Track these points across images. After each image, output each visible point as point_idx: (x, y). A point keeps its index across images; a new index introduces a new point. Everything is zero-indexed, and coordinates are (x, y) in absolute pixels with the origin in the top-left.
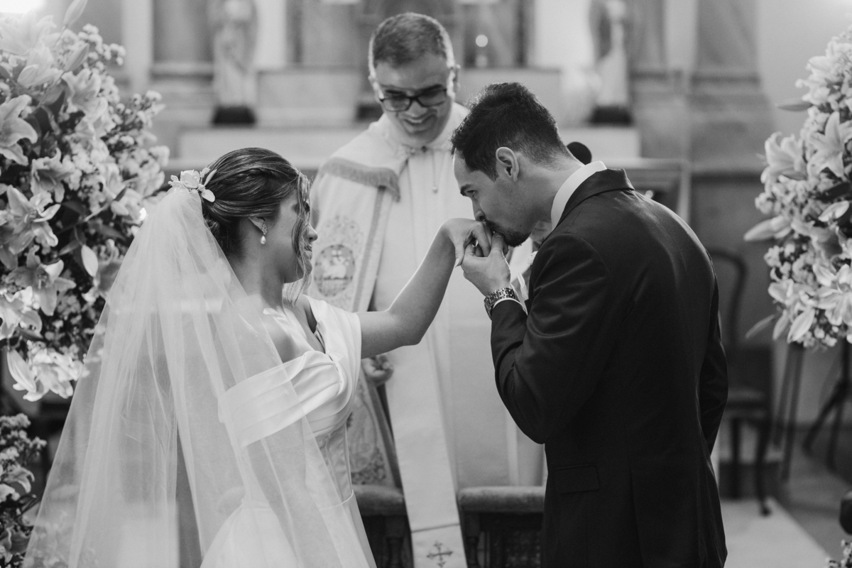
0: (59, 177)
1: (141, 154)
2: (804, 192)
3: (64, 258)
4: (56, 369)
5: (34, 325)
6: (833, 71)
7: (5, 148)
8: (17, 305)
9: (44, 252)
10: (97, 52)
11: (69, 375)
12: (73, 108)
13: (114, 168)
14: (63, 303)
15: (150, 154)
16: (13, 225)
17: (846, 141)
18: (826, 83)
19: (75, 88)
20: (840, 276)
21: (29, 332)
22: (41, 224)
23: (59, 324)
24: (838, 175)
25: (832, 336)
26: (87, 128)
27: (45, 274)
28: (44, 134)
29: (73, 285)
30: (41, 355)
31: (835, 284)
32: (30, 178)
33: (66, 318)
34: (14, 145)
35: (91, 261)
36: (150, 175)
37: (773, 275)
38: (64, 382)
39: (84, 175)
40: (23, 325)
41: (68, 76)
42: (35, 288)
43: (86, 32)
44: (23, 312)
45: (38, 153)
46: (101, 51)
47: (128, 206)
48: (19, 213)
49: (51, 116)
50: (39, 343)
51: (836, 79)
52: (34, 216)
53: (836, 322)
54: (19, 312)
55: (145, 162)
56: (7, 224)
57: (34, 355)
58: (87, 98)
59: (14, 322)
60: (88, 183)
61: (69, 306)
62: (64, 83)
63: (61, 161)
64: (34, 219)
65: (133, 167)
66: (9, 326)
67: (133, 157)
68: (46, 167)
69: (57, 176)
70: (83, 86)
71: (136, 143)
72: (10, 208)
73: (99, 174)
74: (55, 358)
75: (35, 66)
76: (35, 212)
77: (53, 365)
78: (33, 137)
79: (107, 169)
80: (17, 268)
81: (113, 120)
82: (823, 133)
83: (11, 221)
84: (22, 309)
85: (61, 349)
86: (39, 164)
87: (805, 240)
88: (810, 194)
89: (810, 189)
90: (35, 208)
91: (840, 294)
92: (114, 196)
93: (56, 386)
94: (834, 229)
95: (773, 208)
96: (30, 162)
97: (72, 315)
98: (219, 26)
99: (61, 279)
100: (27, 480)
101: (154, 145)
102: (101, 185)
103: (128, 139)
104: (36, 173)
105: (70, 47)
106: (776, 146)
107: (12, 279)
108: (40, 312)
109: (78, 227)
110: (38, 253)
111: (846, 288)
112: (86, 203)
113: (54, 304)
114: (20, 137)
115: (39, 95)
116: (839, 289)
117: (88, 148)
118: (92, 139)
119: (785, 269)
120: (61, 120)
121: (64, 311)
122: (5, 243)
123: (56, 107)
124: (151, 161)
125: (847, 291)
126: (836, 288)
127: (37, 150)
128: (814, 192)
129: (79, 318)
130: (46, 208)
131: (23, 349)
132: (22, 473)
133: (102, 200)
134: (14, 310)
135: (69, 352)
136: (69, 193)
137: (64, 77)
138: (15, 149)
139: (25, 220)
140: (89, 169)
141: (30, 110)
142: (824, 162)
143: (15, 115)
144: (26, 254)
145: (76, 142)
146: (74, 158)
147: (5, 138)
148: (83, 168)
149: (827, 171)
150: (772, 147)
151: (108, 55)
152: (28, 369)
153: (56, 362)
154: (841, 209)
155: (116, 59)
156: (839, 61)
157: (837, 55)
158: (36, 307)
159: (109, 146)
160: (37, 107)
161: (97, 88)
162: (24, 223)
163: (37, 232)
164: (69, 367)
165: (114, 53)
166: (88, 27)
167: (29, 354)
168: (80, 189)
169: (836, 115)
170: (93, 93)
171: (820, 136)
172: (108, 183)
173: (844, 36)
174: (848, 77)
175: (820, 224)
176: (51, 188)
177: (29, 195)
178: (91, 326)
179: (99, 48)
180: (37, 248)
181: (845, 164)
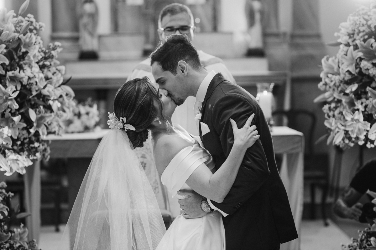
0: (19, 79)
1: (53, 69)
2: (338, 81)
3: (21, 114)
4: (18, 162)
5: (9, 143)
6: (350, 29)
8: (1, 135)
9: (13, 112)
10: (33, 26)
11: (24, 164)
12: (23, 50)
13: (42, 75)
14: (21, 133)
15: (57, 69)
17: (356, 58)
18: (346, 33)
19: (24, 41)
20: (355, 116)
21: (7, 146)
22: (11, 100)
23: (19, 143)
24: (353, 73)
25: (352, 142)
26: (30, 58)
27: (13, 121)
28: (11, 61)
29: (25, 125)
30: (12, 156)
31: (353, 120)
32: (6, 80)
33: (22, 140)
35: (33, 115)
36: (57, 78)
37: (326, 116)
38: (22, 167)
39: (29, 78)
40: (4, 143)
41: (21, 36)
42: (9, 127)
43: (28, 17)
46: (35, 25)
47: (48, 91)
48: (2, 95)
49: (14, 53)
50: (11, 151)
51: (351, 32)
52: (8, 96)
53: (353, 136)
54: (2, 138)
55: (55, 73)
57: (9, 156)
58: (29, 45)
59: (1, 142)
60: (31, 81)
61: (23, 135)
62: (19, 39)
63: (19, 72)
65: (50, 75)
67: (49, 71)
68: (13, 75)
70: (27, 40)
71: (51, 65)
73: (35, 78)
74: (18, 157)
75: (8, 32)
77: (17, 160)
78: (7, 62)
79: (39, 75)
80: (1, 118)
81: (41, 55)
84: (4, 136)
85: (20, 153)
86: (10, 74)
87: (339, 101)
88: (341, 82)
89: (341, 79)
90: (8, 93)
91: (354, 124)
92: (42, 87)
93: (18, 169)
94: (352, 96)
95: (326, 88)
96: (6, 73)
97: (25, 139)
98: (81, 16)
99: (20, 123)
100: (6, 210)
101: (59, 65)
102: (36, 82)
103: (47, 63)
104: (9, 78)
105: (22, 24)
106: (327, 62)
108: (11, 137)
109: (27, 100)
110: (10, 112)
111: (357, 121)
112: (30, 90)
113: (17, 134)
114: (1, 62)
115: (9, 45)
116: (354, 122)
117: (30, 66)
118: (32, 63)
119: (331, 114)
120: (18, 55)
121: (21, 137)
123: (16, 49)
124: (57, 72)
125: (358, 123)
127: (9, 68)
128: (343, 80)
129: (28, 140)
130: (13, 92)
131: (4, 153)
132: (4, 207)
133: (37, 89)
135: (23, 154)
136: (23, 86)
139: (6, 97)
140: (31, 76)
141: (5, 51)
142: (347, 68)
144: (5, 113)
145: (25, 64)
146: (25, 71)
148: (29, 75)
149: (348, 71)
150: (325, 62)
151: (38, 27)
152: (6, 162)
153: (18, 159)
154: (354, 87)
155: (41, 29)
156: (353, 24)
157: (352, 22)
158: (10, 135)
159: (39, 66)
160: (9, 49)
161: (34, 41)
162: (4, 99)
163: (9, 103)
164: (24, 161)
165: (41, 26)
166: (29, 15)
167: (7, 156)
168: (27, 84)
169: (352, 48)
170: (32, 43)
171: (345, 56)
172: (39, 82)
173: (355, 14)
174: (357, 31)
175: (346, 94)
176: (15, 84)
177: (6, 87)
178: (33, 143)
179: (34, 24)
180: (9, 110)
181: (356, 68)
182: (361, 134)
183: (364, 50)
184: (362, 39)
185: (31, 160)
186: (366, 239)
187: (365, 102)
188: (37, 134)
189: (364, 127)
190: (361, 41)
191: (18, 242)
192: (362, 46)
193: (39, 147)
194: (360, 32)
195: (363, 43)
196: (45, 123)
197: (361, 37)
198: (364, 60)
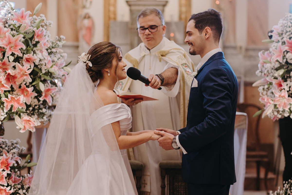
0: (32, 61)
1: (58, 56)
2: (270, 67)
3: (34, 86)
4: (30, 122)
5: (24, 107)
6: (280, 30)
7: (15, 51)
8: (18, 101)
9: (27, 84)
10: (44, 23)
11: (34, 125)
12: (36, 40)
14: (32, 101)
15: (61, 56)
16: (17, 75)
17: (283, 51)
18: (277, 33)
19: (37, 33)
20: (281, 94)
21: (22, 110)
22: (26, 75)
23: (31, 109)
24: (281, 62)
25: (280, 114)
26: (41, 45)
27: (27, 91)
28: (27, 47)
29: (36, 95)
30: (25, 117)
31: (280, 96)
32: (23, 61)
33: (33, 107)
34: (18, 50)
35: (42, 87)
36: (61, 62)
37: (261, 94)
38: (33, 127)
39: (40, 60)
40: (20, 108)
42: (24, 96)
43: (41, 16)
44: (20, 103)
45: (25, 53)
46: (45, 23)
47: (54, 70)
48: (19, 71)
49: (30, 42)
50: (25, 114)
51: (281, 32)
52: (24, 72)
53: (281, 109)
54: (19, 103)
55: (59, 58)
56: (15, 75)
57: (23, 118)
58: (41, 36)
59: (17, 107)
60: (42, 63)
61: (35, 102)
62: (34, 31)
63: (33, 55)
64: (24, 73)
65: (55, 59)
66: (15, 107)
67: (55, 56)
68: (28, 57)
69: (32, 60)
70: (40, 33)
71: (56, 52)
72: (17, 70)
73: (45, 60)
74: (30, 119)
75: (25, 25)
76: (25, 71)
78: (24, 47)
79: (48, 59)
80: (18, 89)
81: (49, 44)
82: (276, 49)
83: (17, 74)
84: (20, 102)
85: (32, 116)
86: (26, 56)
87: (271, 84)
88: (272, 69)
89: (272, 67)
90: (24, 70)
91: (281, 99)
92: (50, 67)
93: (30, 128)
94: (280, 79)
95: (261, 75)
96: (23, 55)
97: (36, 105)
98: (81, 29)
99: (32, 93)
100: (19, 160)
101: (62, 53)
102: (46, 64)
103: (54, 50)
104: (25, 59)
105: (35, 21)
106: (263, 55)
107: (17, 92)
108: (26, 103)
109: (38, 77)
110: (25, 84)
111: (284, 98)
112: (41, 69)
113: (30, 101)
114: (20, 48)
115: (26, 35)
116: (281, 97)
117: (41, 52)
118: (43, 49)
119: (265, 92)
120: (33, 43)
121: (33, 104)
122: (15, 81)
123: (31, 39)
124: (61, 58)
125: (284, 99)
126: (280, 97)
127: (25, 52)
128: (273, 68)
129: (38, 106)
130: (28, 70)
131: (20, 116)
132: (18, 158)
133: (46, 69)
134: (17, 103)
135: (34, 117)
136: (36, 66)
137: (34, 30)
138: (18, 51)
139: (22, 73)
140: (42, 58)
141: (23, 40)
142: (276, 58)
143: (18, 41)
144: (21, 85)
145: (37, 50)
146: (37, 55)
147: (15, 48)
148: (40, 58)
149: (277, 61)
150: (261, 55)
151: (48, 24)
152: (21, 122)
153: (30, 120)
154: (281, 72)
155: (50, 25)
156: (282, 26)
157: (281, 24)
158: (24, 102)
159: (48, 52)
160: (26, 38)
161: (44, 34)
162: (21, 74)
163: (25, 77)
164: (34, 121)
165: (50, 23)
166: (41, 15)
167: (21, 118)
168: (39, 65)
169: (280, 43)
170: (43, 35)
171: (275, 50)
172: (48, 63)
173: (284, 19)
174: (285, 31)
175: (276, 78)
176: (30, 64)
177: (23, 65)
178: (41, 109)
179: (45, 21)
180: (25, 83)
181: (283, 59)
182: (286, 107)
183: (289, 45)
184: (288, 37)
185: (39, 121)
186: (289, 188)
187: (290, 84)
188: (45, 102)
189: (288, 102)
190: (287, 39)
191: (27, 184)
192: (288, 42)
193: (46, 112)
194: (287, 32)
195: (289, 40)
196: (51, 94)
197: (288, 36)
198: (289, 52)
